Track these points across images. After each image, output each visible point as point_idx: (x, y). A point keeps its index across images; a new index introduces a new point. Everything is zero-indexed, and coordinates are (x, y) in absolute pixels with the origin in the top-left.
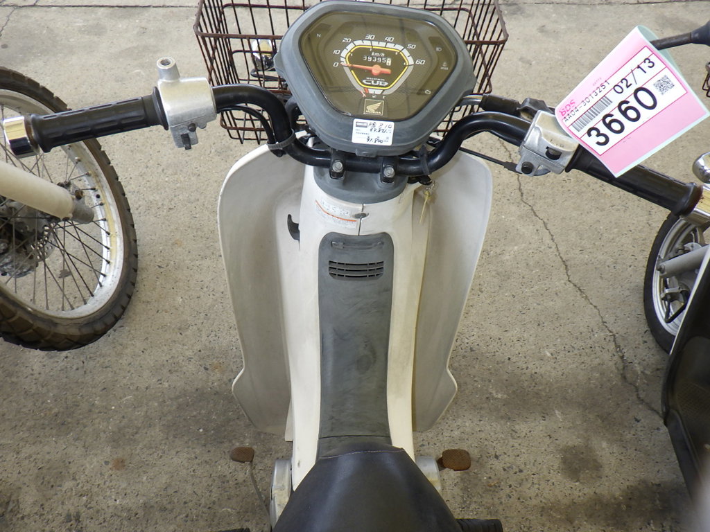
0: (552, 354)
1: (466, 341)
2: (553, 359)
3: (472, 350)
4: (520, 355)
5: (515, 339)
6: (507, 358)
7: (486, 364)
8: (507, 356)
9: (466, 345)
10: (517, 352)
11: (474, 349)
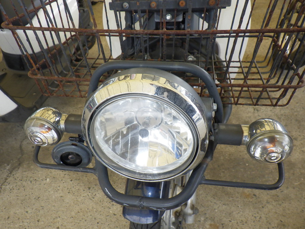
0: (46, 179)
1: (89, 194)
2: (47, 177)
3: (89, 188)
4: (64, 181)
5: (60, 191)
6: (72, 181)
7: (86, 179)
8: (71, 182)
9: (91, 191)
10: (64, 183)
11: (88, 188)
